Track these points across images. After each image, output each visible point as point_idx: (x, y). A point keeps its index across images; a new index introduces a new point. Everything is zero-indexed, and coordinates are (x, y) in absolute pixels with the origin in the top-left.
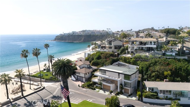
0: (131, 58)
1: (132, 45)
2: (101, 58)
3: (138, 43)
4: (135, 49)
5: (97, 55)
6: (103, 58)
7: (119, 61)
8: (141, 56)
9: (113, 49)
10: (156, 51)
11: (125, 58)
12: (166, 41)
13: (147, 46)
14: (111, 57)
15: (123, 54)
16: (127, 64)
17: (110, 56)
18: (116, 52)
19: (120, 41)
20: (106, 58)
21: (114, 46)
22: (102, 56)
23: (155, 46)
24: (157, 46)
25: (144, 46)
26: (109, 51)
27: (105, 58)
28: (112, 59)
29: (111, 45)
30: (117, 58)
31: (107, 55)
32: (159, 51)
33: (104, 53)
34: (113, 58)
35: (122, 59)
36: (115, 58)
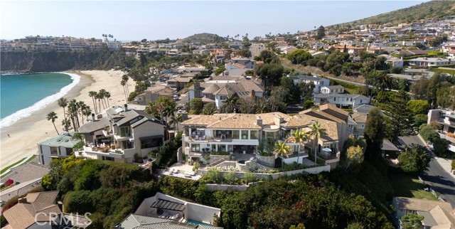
0: (197, 184)
1: (193, 137)
2: (99, 185)
3: (209, 133)
4: (203, 150)
5: (86, 172)
6: (108, 186)
7: (158, 194)
8: (221, 174)
9: (136, 148)
10: (259, 157)
11: (178, 181)
12: (281, 127)
13: (235, 142)
14: (135, 184)
15: (170, 166)
16: (186, 203)
17: (131, 178)
18: (146, 158)
19: (155, 121)
20: (116, 184)
21: (140, 138)
22: (102, 179)
23: (255, 143)
24: (259, 140)
25: (227, 144)
26: (123, 156)
27: (115, 187)
28: (137, 188)
29: (130, 135)
30: (154, 184)
31: (121, 176)
32: (267, 155)
33: (108, 167)
34: (140, 185)
35: (167, 184)
36: (148, 185)
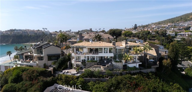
1: (77, 53)
2: (22, 80)
3: (85, 50)
4: (82, 60)
5: (15, 73)
6: (26, 80)
7: (55, 85)
8: (92, 72)
9: (45, 61)
10: (113, 63)
11: (67, 77)
12: (126, 46)
13: (100, 55)
14: (41, 78)
15: (64, 69)
17: (39, 75)
18: (50, 66)
20: (31, 79)
21: (48, 55)
22: (24, 77)
23: (112, 55)
24: (114, 54)
25: (95, 56)
26: (37, 65)
27: (30, 80)
28: (43, 81)
29: (42, 54)
30: (53, 78)
31: (34, 74)
32: (118, 62)
33: (28, 69)
34: (45, 79)
35: (61, 79)
36: (49, 79)
